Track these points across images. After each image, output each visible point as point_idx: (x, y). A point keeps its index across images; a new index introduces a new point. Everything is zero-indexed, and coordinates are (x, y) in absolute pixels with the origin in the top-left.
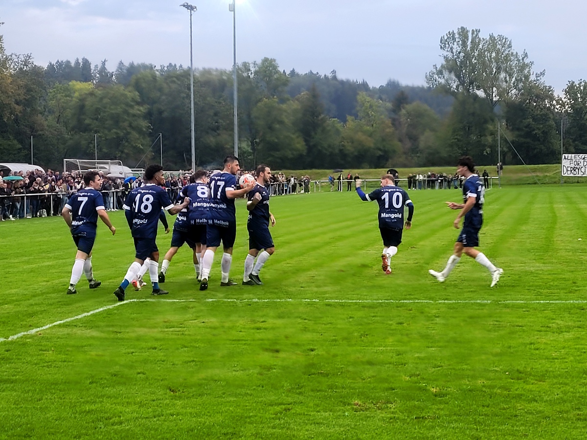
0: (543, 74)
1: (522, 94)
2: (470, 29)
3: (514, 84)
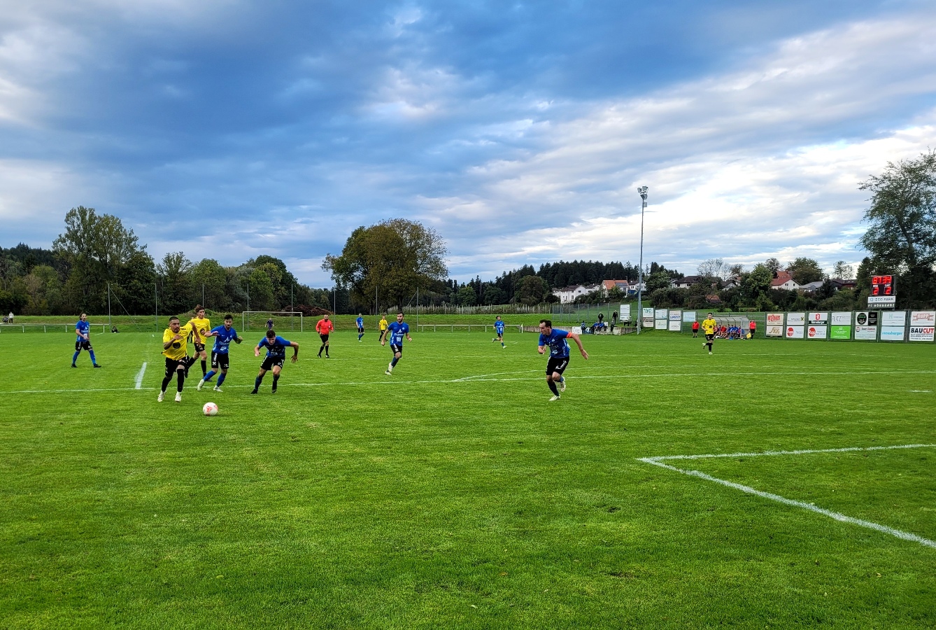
2: (88, 209)
3: (123, 253)
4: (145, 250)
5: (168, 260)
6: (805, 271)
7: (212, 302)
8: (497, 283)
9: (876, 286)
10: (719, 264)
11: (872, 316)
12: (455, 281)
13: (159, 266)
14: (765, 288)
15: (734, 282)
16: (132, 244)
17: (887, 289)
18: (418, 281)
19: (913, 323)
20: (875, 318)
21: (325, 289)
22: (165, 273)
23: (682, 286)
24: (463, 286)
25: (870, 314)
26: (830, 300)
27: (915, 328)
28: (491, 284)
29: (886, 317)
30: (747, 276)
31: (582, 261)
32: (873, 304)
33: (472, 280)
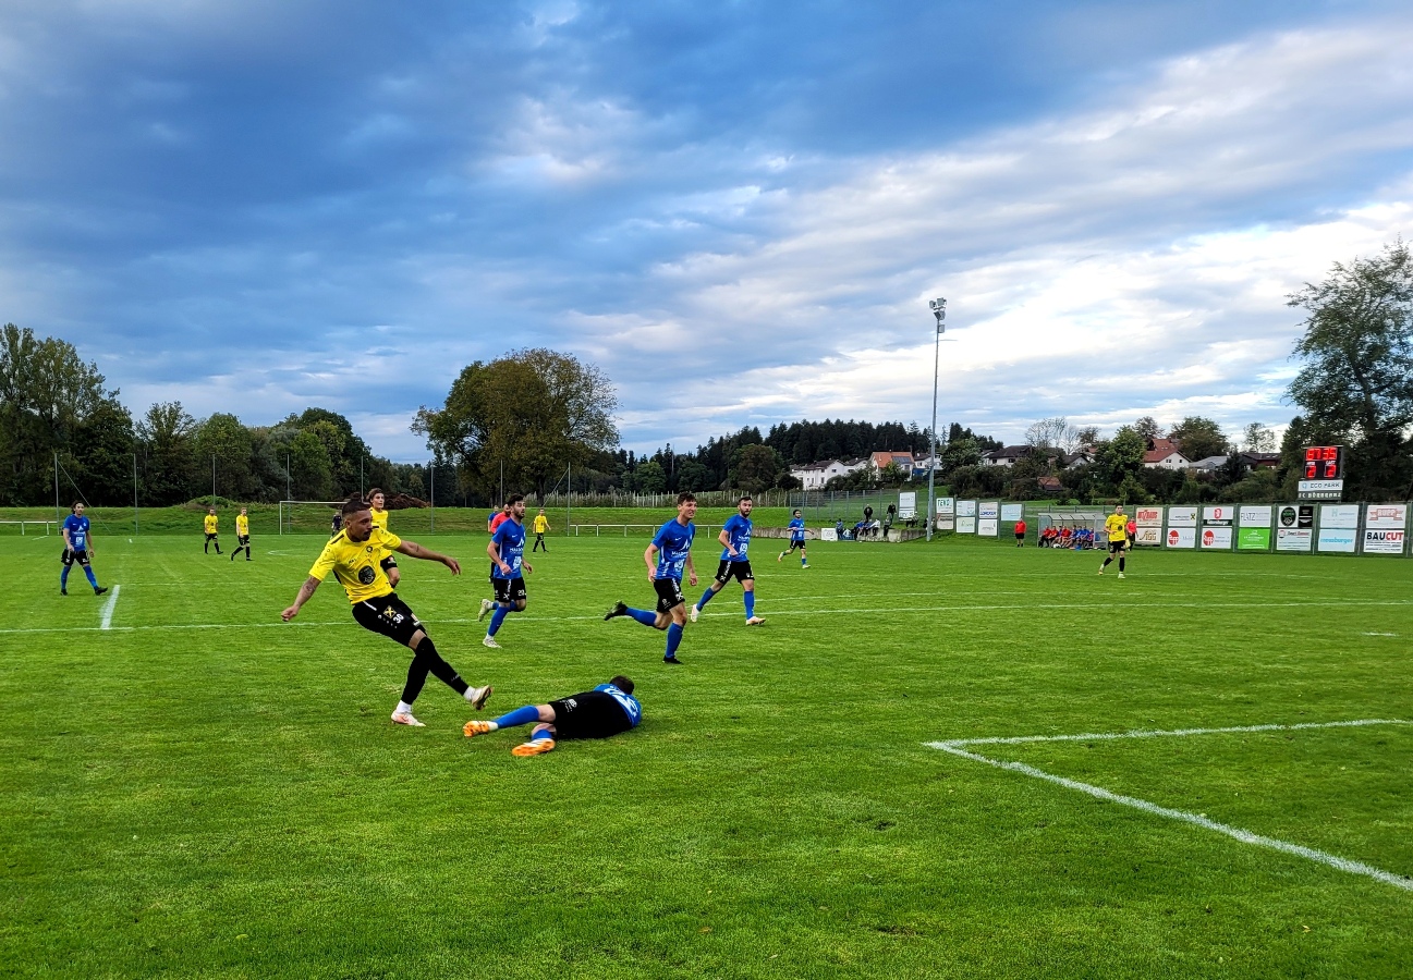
0: (117, 392)
1: (92, 417)
2: (20, 328)
3: (79, 403)
4: (117, 398)
5: (155, 415)
6: (1198, 438)
7: (230, 485)
8: (699, 456)
9: (1311, 464)
10: (1060, 426)
11: (1306, 512)
12: (632, 453)
13: (140, 425)
14: (1135, 466)
15: (1084, 456)
16: (95, 388)
17: (1328, 468)
18: (570, 453)
19: (1369, 524)
20: (1309, 515)
21: (417, 465)
22: (150, 437)
23: (1001, 462)
24: (644, 460)
25: (1301, 509)
26: (1238, 486)
27: (1373, 532)
28: (690, 457)
29: (1328, 514)
30: (1105, 446)
31: (838, 421)
32: (1307, 493)
33: (659, 451)
